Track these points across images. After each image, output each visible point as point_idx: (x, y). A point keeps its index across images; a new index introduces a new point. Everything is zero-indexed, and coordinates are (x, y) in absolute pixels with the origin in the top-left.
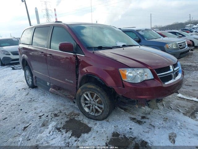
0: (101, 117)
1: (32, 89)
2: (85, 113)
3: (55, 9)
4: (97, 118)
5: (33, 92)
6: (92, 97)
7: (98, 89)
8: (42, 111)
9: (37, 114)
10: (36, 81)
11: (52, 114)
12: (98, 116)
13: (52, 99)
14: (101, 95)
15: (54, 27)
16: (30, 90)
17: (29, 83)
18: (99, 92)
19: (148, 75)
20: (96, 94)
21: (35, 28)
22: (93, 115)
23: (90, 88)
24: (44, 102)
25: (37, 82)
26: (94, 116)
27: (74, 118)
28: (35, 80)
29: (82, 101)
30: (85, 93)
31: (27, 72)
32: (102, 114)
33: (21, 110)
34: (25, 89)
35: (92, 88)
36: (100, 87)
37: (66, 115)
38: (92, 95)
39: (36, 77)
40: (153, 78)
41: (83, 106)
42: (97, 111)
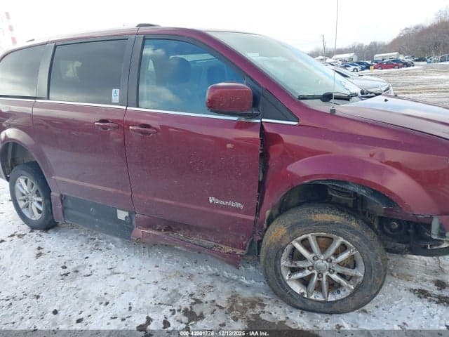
0: (351, 303)
1: (44, 235)
2: (292, 296)
4: (335, 307)
6: (324, 249)
7: (354, 224)
8: (134, 305)
9: (123, 320)
10: (64, 209)
11: (177, 313)
12: (336, 301)
13: (136, 261)
14: (366, 241)
16: (39, 239)
17: (28, 216)
18: (357, 233)
21: (56, 46)
22: (320, 298)
23: (325, 224)
24: (113, 271)
25: (69, 212)
26: (325, 302)
28: (60, 207)
29: (284, 263)
30: (300, 238)
32: (352, 295)
33: (55, 312)
34: (20, 236)
35: (332, 223)
37: (223, 308)
38: (325, 245)
39: (63, 198)
41: (287, 278)
42: (334, 286)
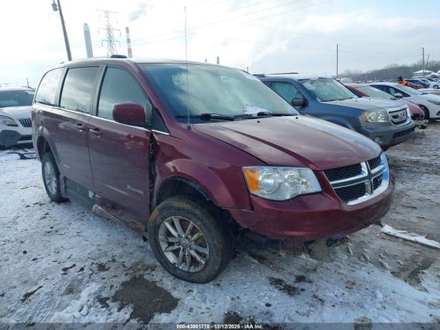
0: (204, 275)
1: (56, 206)
2: (167, 264)
3: (127, 29)
4: (194, 277)
5: (58, 211)
6: (184, 230)
7: (197, 212)
8: (73, 257)
9: (59, 263)
10: (66, 187)
11: (94, 265)
12: (195, 273)
13: (98, 230)
14: (205, 225)
15: (108, 69)
17: (50, 190)
18: (199, 219)
19: (308, 183)
20: (191, 222)
21: (68, 69)
22: (186, 269)
23: (179, 209)
25: (68, 190)
26: (188, 272)
27: (142, 276)
28: (64, 186)
29: (161, 237)
30: (168, 219)
31: (48, 166)
32: (204, 268)
33: (25, 252)
34: (40, 205)
35: (183, 209)
36: (203, 207)
37: (125, 267)
38: (184, 225)
40: (320, 190)
41: (164, 250)
42: (194, 261)
